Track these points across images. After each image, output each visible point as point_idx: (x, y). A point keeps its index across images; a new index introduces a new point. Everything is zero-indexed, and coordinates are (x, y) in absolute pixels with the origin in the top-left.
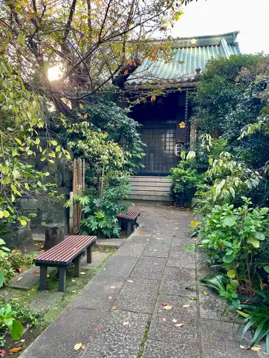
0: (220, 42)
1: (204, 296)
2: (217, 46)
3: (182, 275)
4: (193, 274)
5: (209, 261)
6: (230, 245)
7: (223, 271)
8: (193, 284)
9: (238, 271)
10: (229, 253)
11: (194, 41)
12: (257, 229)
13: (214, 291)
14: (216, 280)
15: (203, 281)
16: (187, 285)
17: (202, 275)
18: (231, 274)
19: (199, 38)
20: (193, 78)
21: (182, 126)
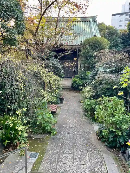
0: (90, 20)
1: (84, 117)
2: (88, 22)
3: (78, 113)
4: (81, 113)
5: (85, 110)
6: (89, 107)
7: (88, 112)
8: (82, 115)
9: (90, 112)
10: (89, 109)
11: (79, 19)
12: (93, 104)
13: (86, 116)
14: (86, 114)
15: (83, 114)
16: (80, 115)
17: (83, 113)
18: (89, 112)
19: (82, 17)
20: (80, 44)
21: (75, 59)
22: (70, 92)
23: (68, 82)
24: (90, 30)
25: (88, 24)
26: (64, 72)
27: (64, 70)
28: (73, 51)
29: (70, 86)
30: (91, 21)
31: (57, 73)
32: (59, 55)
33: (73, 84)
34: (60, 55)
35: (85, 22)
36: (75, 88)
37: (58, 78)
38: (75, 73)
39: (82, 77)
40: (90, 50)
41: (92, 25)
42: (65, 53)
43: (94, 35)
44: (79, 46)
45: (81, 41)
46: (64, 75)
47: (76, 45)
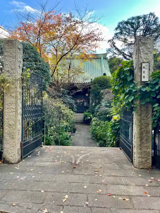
20: (90, 82)
21: (87, 95)
23: (80, 117)
24: (100, 67)
25: (99, 61)
26: (76, 107)
27: (77, 105)
28: (84, 88)
29: (82, 120)
30: (102, 58)
31: (72, 108)
32: (71, 92)
33: (84, 118)
34: (73, 92)
35: (96, 59)
36: (87, 122)
37: (72, 112)
38: (87, 108)
39: (93, 111)
40: (98, 87)
41: (103, 63)
42: (77, 90)
43: (104, 73)
44: (89, 84)
45: (92, 80)
46: (76, 110)
47: (87, 83)
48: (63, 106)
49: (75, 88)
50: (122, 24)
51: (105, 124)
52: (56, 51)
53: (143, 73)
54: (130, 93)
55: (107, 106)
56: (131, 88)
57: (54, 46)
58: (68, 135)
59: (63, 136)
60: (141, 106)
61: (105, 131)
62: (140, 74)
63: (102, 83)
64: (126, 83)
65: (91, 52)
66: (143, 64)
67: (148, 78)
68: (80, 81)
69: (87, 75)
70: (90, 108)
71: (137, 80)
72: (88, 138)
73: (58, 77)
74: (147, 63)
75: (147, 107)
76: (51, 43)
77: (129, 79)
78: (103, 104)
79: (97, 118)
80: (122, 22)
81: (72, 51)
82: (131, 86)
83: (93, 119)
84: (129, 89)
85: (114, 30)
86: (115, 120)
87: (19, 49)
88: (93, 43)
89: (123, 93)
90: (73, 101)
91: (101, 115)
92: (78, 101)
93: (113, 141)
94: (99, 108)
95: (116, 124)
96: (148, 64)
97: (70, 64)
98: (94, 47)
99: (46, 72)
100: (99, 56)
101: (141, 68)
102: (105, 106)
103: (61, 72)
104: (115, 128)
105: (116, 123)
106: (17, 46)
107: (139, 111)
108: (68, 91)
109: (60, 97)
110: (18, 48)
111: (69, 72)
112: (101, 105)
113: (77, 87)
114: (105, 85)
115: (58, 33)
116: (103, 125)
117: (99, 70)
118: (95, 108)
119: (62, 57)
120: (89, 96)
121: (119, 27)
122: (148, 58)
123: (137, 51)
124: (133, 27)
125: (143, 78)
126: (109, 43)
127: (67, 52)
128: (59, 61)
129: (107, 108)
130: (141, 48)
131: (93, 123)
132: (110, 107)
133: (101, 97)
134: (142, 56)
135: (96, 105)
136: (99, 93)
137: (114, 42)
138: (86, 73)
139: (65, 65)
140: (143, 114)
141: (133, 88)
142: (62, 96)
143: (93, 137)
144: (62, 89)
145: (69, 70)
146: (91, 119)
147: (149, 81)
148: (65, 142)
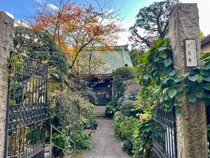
8: (113, 137)
13: (116, 137)
17: (114, 135)
20: (112, 73)
21: (109, 86)
22: (105, 119)
23: (102, 110)
25: (120, 53)
26: (98, 99)
28: (106, 80)
29: (104, 113)
30: (123, 49)
31: (92, 101)
32: (92, 84)
33: (106, 112)
34: (94, 84)
35: (117, 51)
36: (109, 116)
37: (92, 105)
38: (109, 100)
39: (115, 104)
40: (120, 78)
41: (124, 54)
42: (98, 81)
43: (125, 64)
44: (111, 75)
45: (113, 71)
46: (98, 103)
47: (108, 74)
48: (81, 100)
49: (96, 80)
50: (144, 11)
51: (129, 120)
52: (77, 42)
53: (187, 54)
54: (169, 85)
55: (130, 99)
56: (171, 77)
57: (74, 38)
58: (87, 135)
59: (81, 135)
60: (189, 104)
61: (130, 129)
62: (183, 56)
63: (124, 74)
64: (162, 70)
65: (112, 42)
66: (187, 42)
67: (196, 61)
68: (102, 72)
69: (108, 65)
70: (113, 101)
71: (179, 65)
72: (110, 136)
73: (78, 69)
74: (193, 39)
75: (198, 106)
76: (71, 35)
77: (167, 64)
78: (126, 96)
79: (119, 112)
80: (143, 9)
81: (92, 41)
82: (172, 74)
83: (115, 114)
84: (168, 79)
85: (136, 17)
86: (144, 120)
87: (6, 23)
88: (114, 34)
89: (158, 85)
90: (93, 94)
91: (125, 109)
92: (99, 93)
93: (142, 148)
94: (122, 100)
95: (146, 125)
96: (195, 41)
97: (91, 55)
98: (115, 39)
99: (62, 62)
100: (120, 48)
101: (184, 48)
102: (128, 98)
103: (82, 63)
104: (145, 131)
105: (146, 123)
106: (3, 19)
107: (186, 113)
108: (89, 83)
109: (79, 89)
110: (4, 22)
111: (89, 63)
112: (124, 98)
113: (98, 78)
114: (127, 76)
115: (78, 25)
116: (127, 122)
117: (121, 61)
118: (118, 100)
119: (82, 48)
120: (111, 87)
121: (140, 14)
122: (194, 32)
123: (175, 23)
124: (155, 14)
125: (188, 62)
126: (131, 30)
127: (87, 42)
128: (79, 52)
129: (130, 101)
130: (181, 19)
131: (116, 118)
132: (134, 99)
133: (124, 89)
134: (185, 29)
135: (118, 97)
136: (121, 84)
137: (136, 29)
138: (108, 64)
139: (85, 56)
140: (193, 117)
141: (175, 76)
142: (81, 89)
143: (117, 134)
144: (82, 81)
145: (90, 61)
146: (113, 113)
147: (198, 66)
148: (83, 143)
